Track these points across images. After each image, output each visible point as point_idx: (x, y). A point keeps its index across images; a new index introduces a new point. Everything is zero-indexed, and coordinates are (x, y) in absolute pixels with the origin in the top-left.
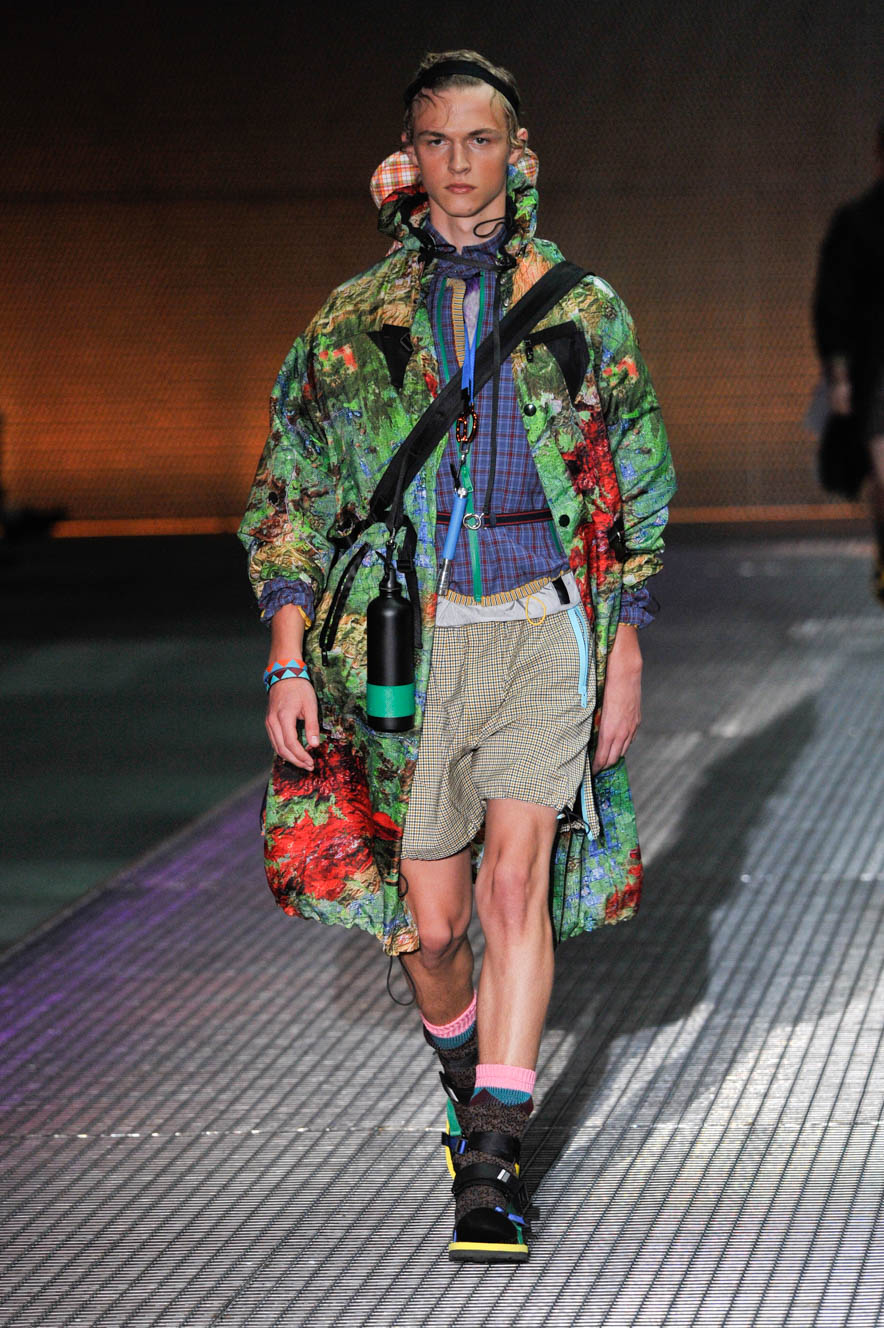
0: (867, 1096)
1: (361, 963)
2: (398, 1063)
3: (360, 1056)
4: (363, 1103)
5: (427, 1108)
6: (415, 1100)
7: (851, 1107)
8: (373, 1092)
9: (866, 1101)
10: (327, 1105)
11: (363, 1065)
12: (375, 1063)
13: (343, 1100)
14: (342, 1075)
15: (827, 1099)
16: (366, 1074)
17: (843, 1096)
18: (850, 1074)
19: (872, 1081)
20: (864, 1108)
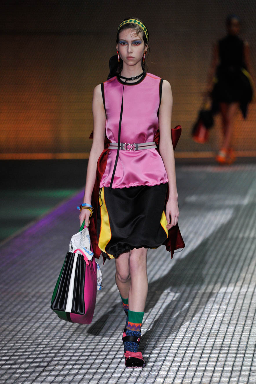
0: (215, 374)
1: (24, 322)
2: (38, 360)
3: (24, 357)
4: (25, 375)
5: (49, 377)
6: (44, 374)
7: (209, 378)
8: (29, 371)
9: (214, 376)
10: (11, 376)
11: (25, 361)
12: (30, 360)
13: (17, 374)
14: (17, 365)
15: (199, 375)
16: (26, 364)
17: (205, 374)
18: (208, 366)
19: (216, 368)
20: (213, 378)
